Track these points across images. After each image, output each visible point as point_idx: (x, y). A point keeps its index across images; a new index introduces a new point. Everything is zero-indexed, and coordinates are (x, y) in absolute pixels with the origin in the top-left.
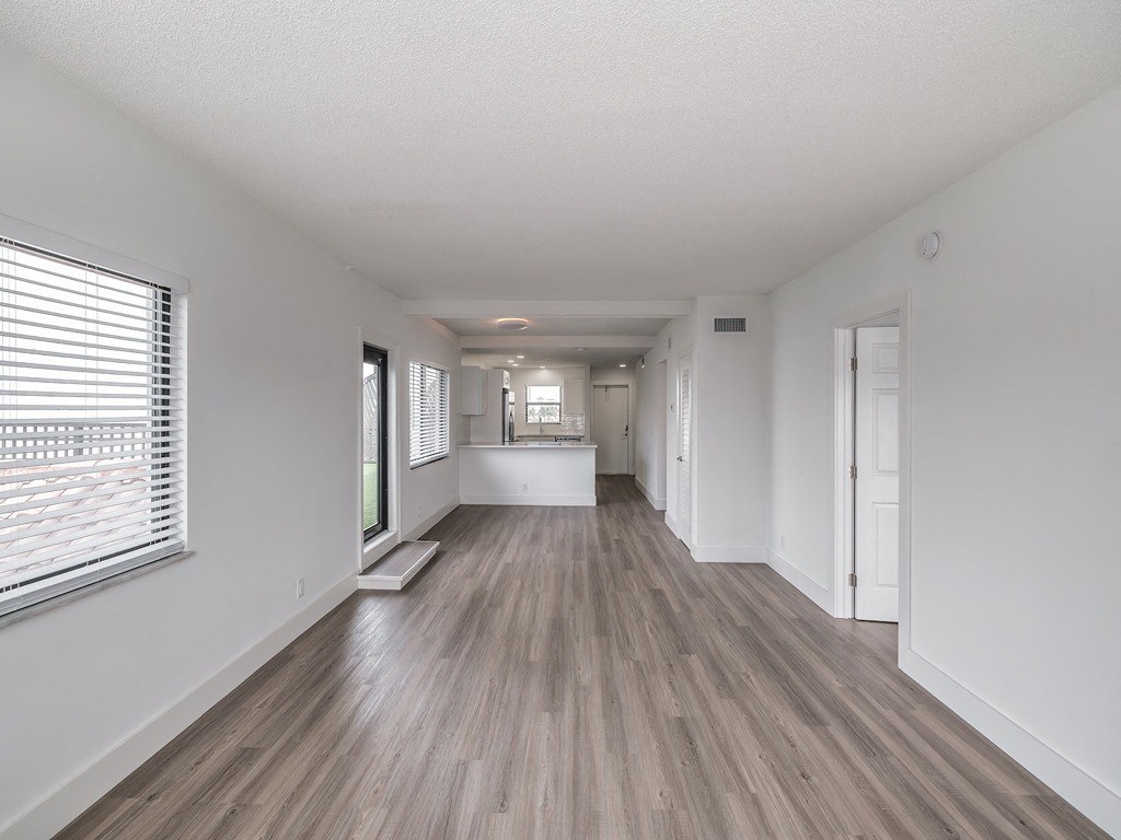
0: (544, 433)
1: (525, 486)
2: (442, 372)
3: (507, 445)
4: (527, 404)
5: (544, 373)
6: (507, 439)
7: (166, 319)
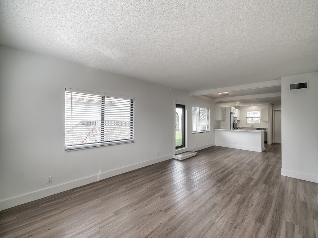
0: (253, 127)
1: (235, 143)
2: (208, 109)
3: (232, 130)
4: (247, 117)
5: (254, 107)
6: (232, 128)
7: (132, 104)
